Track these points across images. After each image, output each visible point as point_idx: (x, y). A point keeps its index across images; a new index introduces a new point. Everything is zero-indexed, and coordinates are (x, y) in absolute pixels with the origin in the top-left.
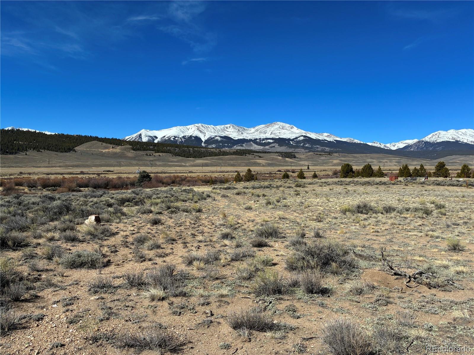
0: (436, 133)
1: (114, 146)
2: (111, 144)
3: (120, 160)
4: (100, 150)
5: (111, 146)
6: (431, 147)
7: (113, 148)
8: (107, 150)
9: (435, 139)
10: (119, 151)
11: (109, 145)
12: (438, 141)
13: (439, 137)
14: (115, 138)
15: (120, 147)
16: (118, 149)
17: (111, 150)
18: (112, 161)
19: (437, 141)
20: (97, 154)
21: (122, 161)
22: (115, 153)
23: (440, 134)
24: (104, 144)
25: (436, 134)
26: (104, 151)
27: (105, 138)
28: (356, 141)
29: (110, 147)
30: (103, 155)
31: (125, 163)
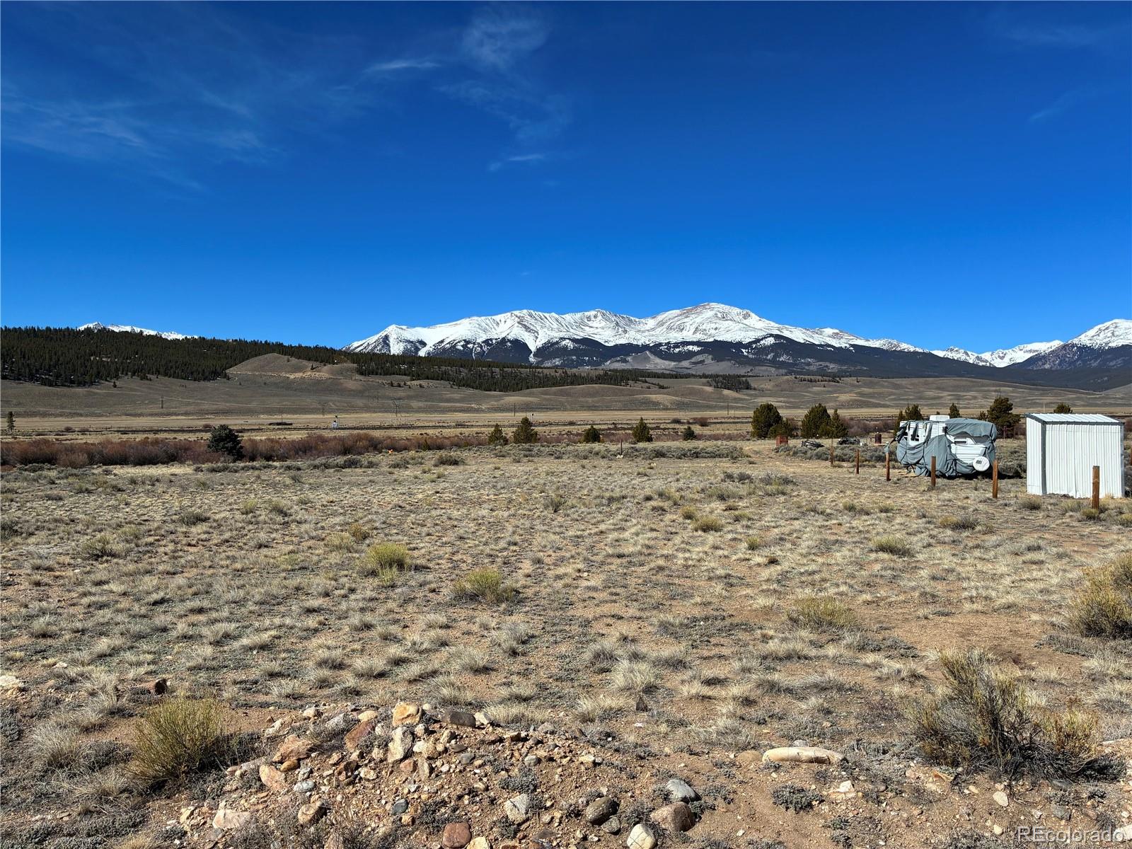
0: (1108, 324)
1: (315, 364)
2: (309, 360)
3: (329, 398)
4: (283, 374)
5: (309, 364)
6: (1096, 359)
7: (312, 369)
8: (298, 375)
9: (1105, 341)
10: (327, 375)
11: (305, 362)
12: (1113, 345)
13: (1116, 333)
14: (321, 345)
15: (329, 366)
16: (324, 373)
17: (309, 373)
18: (309, 400)
19: (1110, 345)
20: (276, 385)
21: (332, 401)
22: (318, 382)
23: (1116, 327)
24: (294, 361)
25: (1107, 328)
26: (292, 377)
27: (300, 346)
28: (905, 346)
29: (307, 367)
30: (288, 386)
31: (338, 404)
